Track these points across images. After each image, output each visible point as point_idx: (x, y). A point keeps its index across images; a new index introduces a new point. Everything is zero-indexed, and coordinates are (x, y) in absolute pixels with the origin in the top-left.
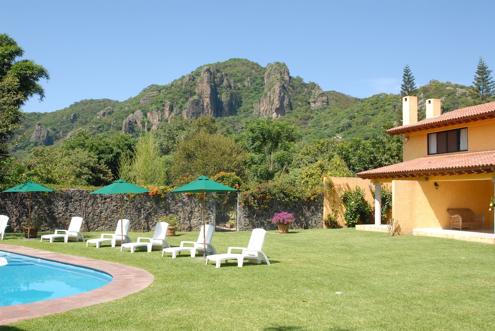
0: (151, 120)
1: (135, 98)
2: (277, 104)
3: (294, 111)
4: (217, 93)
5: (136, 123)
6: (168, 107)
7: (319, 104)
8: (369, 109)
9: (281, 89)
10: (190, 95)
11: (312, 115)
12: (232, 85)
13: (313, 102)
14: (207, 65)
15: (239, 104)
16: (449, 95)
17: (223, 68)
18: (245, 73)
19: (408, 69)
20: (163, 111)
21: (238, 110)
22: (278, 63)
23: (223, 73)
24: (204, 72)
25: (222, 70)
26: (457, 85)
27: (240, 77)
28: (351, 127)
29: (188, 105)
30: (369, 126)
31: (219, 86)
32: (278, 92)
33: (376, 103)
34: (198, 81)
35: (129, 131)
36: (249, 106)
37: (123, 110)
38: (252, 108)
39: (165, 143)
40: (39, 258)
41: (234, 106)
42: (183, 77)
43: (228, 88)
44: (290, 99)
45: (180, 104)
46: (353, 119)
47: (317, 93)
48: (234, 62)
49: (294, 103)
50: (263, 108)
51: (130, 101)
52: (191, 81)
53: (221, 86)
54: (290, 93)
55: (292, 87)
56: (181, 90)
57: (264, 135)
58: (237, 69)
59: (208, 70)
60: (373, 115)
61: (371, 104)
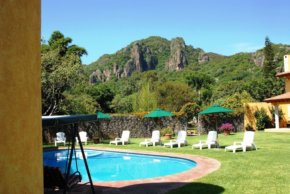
0: (106, 75)
1: (96, 62)
2: (179, 62)
3: (189, 65)
4: (144, 57)
5: (97, 77)
6: (115, 67)
7: (203, 61)
8: (234, 62)
9: (181, 53)
10: (128, 59)
11: (200, 67)
12: (152, 52)
13: (200, 60)
14: (137, 41)
15: (156, 63)
16: (281, 51)
17: (146, 43)
18: (159, 44)
19: (268, 38)
20: (112, 69)
21: (156, 67)
22: (178, 38)
23: (146, 45)
24: (135, 45)
25: (146, 44)
26: (286, 45)
27: (156, 47)
28: (223, 73)
29: (127, 65)
30: (234, 72)
31: (144, 53)
32: (179, 55)
33: (238, 58)
34: (132, 51)
35: (93, 82)
36: (163, 64)
37: (89, 70)
38: (164, 65)
39: (130, 88)
40: (128, 153)
41: (154, 64)
42: (123, 49)
43: (149, 54)
44: (186, 59)
45: (122, 65)
46: (224, 69)
47: (202, 54)
48: (152, 39)
49: (189, 61)
50: (171, 65)
51: (93, 64)
52: (128, 51)
53: (146, 53)
54: (186, 55)
55: (187, 51)
56: (122, 56)
57: (195, 81)
58: (154, 42)
59: (138, 44)
60: (236, 65)
61: (235, 59)
